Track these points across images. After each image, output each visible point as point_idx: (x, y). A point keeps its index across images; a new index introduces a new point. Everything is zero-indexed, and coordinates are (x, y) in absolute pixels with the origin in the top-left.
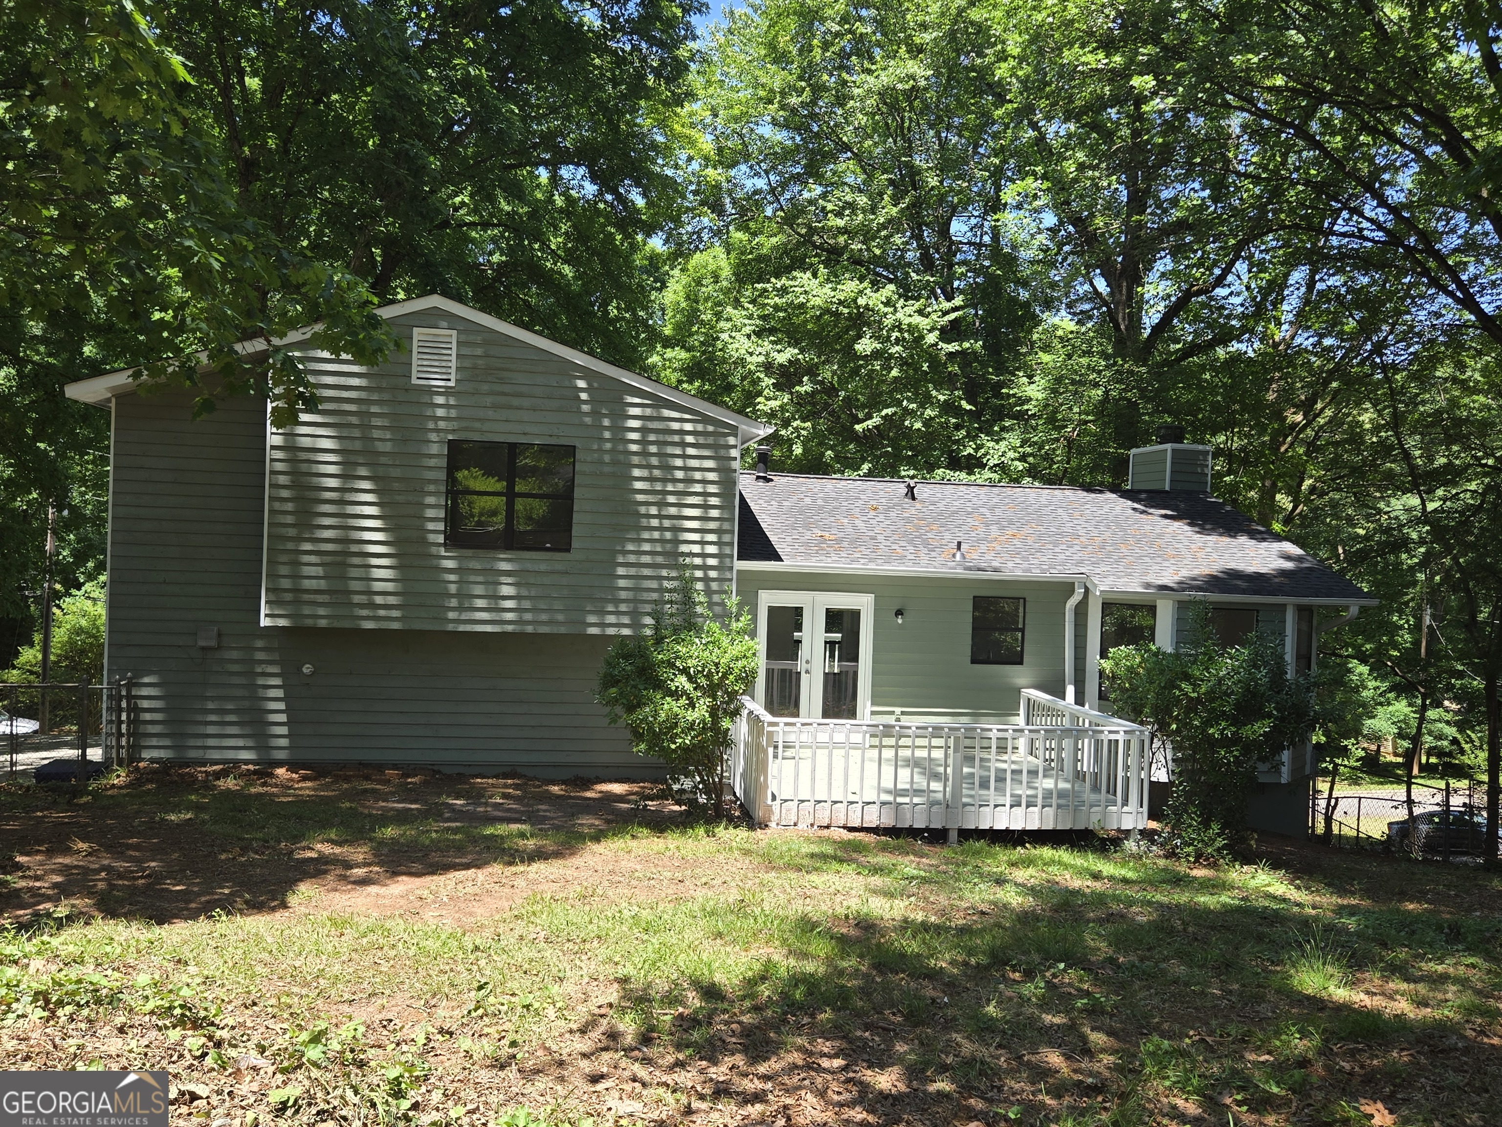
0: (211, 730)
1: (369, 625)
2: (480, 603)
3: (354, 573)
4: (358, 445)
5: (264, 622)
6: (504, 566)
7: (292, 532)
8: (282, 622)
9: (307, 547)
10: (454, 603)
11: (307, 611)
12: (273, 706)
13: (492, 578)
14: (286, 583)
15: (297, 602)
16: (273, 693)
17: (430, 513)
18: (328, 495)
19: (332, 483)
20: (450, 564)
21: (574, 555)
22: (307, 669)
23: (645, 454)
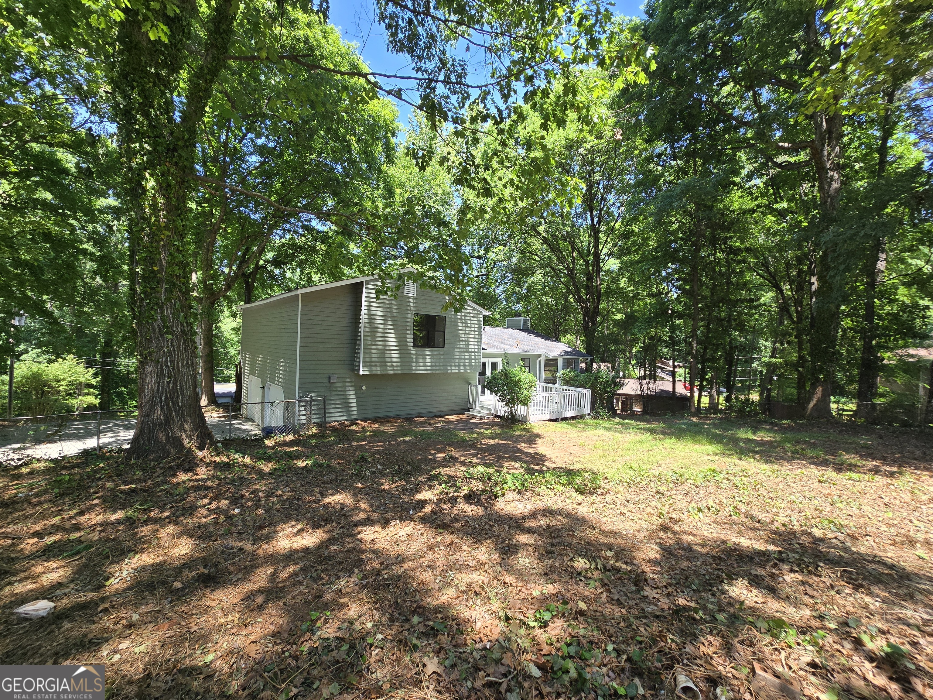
0: (333, 411)
1: (392, 372)
2: (421, 364)
3: (387, 356)
4: (389, 314)
5: (361, 373)
6: (428, 353)
7: (370, 342)
8: (367, 373)
9: (374, 347)
10: (414, 364)
11: (374, 368)
12: (352, 401)
13: (424, 356)
14: (368, 360)
15: (371, 366)
16: (351, 397)
17: (408, 336)
18: (380, 330)
19: (381, 326)
20: (414, 352)
21: (445, 349)
22: (364, 388)
23: (461, 319)
